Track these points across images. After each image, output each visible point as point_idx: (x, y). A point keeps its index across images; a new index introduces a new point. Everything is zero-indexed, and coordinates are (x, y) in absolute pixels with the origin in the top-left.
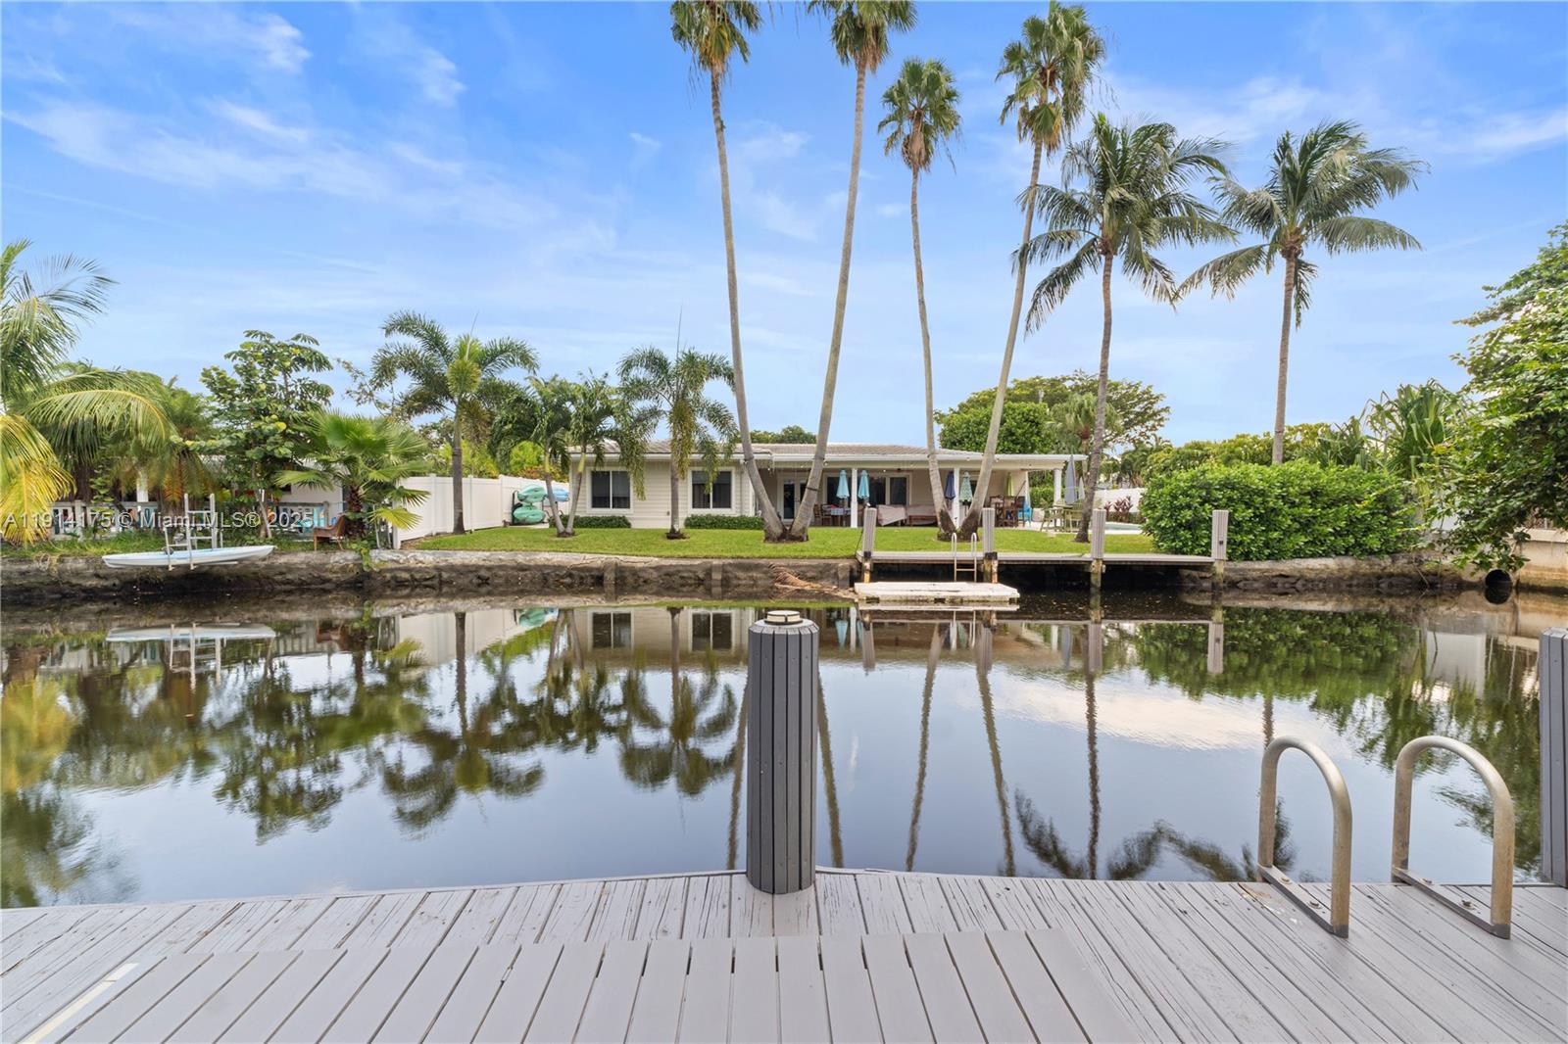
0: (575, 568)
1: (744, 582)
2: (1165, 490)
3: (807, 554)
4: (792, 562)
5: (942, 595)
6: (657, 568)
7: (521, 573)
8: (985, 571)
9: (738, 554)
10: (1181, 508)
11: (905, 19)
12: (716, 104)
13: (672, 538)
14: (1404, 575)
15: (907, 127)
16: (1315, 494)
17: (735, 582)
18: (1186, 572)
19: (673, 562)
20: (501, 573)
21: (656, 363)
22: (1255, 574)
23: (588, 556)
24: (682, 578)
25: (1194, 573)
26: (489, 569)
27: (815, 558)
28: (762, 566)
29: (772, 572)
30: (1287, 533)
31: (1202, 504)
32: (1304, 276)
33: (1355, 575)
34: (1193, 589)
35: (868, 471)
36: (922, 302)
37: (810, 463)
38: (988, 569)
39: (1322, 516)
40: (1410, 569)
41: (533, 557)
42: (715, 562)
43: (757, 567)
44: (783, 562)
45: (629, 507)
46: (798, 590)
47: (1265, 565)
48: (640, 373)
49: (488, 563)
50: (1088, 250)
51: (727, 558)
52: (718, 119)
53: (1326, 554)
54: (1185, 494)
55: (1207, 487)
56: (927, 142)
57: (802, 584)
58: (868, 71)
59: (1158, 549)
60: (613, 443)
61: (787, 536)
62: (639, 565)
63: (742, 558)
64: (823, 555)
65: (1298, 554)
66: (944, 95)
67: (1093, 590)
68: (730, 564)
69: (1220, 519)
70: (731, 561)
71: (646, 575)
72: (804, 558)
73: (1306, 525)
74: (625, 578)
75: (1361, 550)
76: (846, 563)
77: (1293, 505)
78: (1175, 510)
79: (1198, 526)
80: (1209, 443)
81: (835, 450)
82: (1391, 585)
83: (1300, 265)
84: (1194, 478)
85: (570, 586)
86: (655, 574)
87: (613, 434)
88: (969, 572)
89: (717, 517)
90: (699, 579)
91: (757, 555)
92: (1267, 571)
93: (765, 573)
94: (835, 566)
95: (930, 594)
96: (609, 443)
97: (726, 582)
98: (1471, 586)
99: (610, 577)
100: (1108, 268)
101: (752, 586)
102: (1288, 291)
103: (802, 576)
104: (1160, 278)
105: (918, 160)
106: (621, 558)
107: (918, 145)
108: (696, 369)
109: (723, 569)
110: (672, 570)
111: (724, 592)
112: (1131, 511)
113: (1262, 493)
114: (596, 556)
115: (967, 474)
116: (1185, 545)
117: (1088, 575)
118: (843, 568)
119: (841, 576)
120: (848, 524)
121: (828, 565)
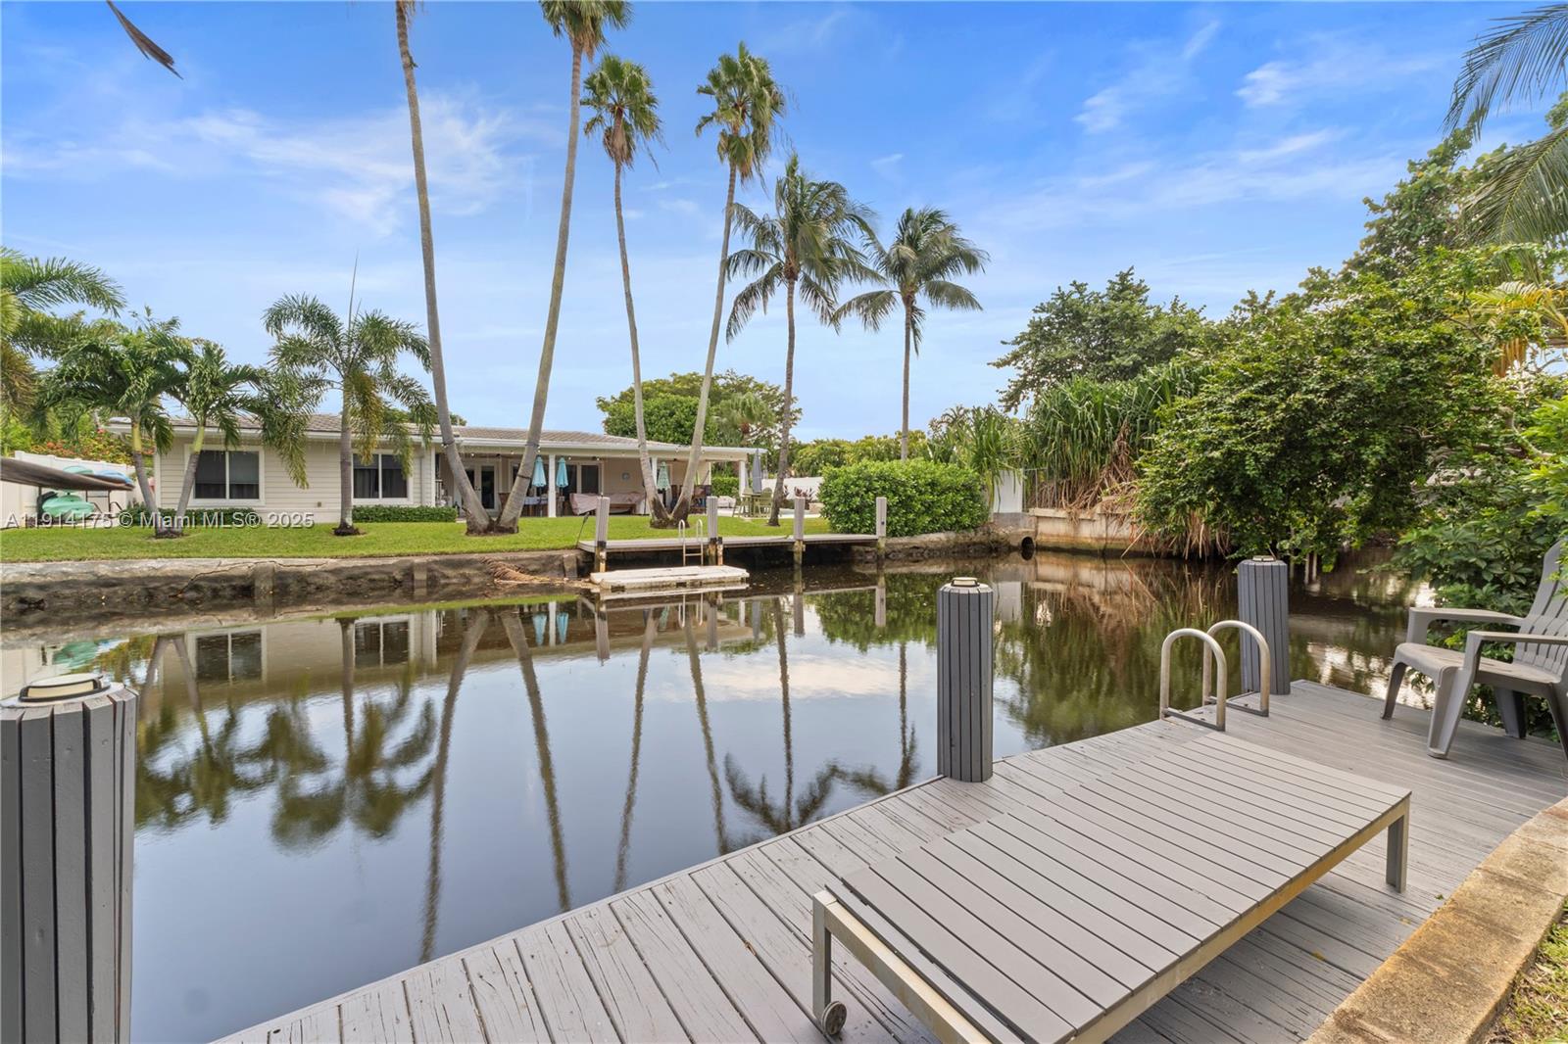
0: (205, 578)
1: (454, 581)
2: (839, 481)
3: (525, 546)
4: (510, 556)
5: (684, 579)
6: (335, 572)
7: (105, 590)
8: (711, 555)
9: (442, 550)
10: (853, 496)
11: (619, 18)
12: (403, 35)
13: (344, 534)
14: (981, 543)
15: (609, 120)
16: (933, 484)
17: (443, 581)
18: (855, 548)
19: (360, 563)
20: (67, 592)
21: (319, 319)
22: (899, 547)
23: (224, 561)
24: (374, 580)
25: (861, 548)
26: (41, 587)
27: (533, 550)
28: (476, 561)
29: (488, 568)
30: (918, 514)
31: (866, 492)
32: (916, 317)
33: (956, 544)
34: (861, 561)
35: (566, 458)
36: (628, 295)
37: (523, 449)
38: (713, 553)
39: (938, 501)
40: (984, 539)
41: (127, 567)
42: (417, 560)
43: (469, 563)
44: (499, 556)
45: (257, 497)
46: (519, 585)
47: (905, 540)
48: (293, 329)
49: (38, 580)
50: (776, 271)
51: (427, 554)
52: (405, 53)
53: (940, 530)
54: (854, 483)
55: (869, 478)
56: (628, 139)
57: (525, 578)
58: (584, 56)
59: (834, 529)
60: (250, 415)
61: (495, 528)
62: (309, 569)
63: (447, 554)
64: (542, 546)
65: (925, 530)
66: (645, 98)
67: (796, 567)
68: (436, 562)
69: (881, 504)
70: (437, 558)
71: (319, 581)
72: (521, 550)
73: (929, 508)
74: (287, 586)
75: (958, 526)
76: (573, 554)
77: (921, 493)
78: (848, 497)
79: (866, 510)
80: (843, 442)
81: (553, 436)
82: (975, 551)
83: (914, 309)
84: (859, 472)
85: (193, 603)
86: (332, 579)
87: (248, 404)
88: (695, 557)
89: (390, 508)
90: (396, 580)
91: (465, 550)
92: (906, 544)
93: (480, 569)
94: (558, 558)
95: (672, 579)
96: (243, 416)
97: (432, 582)
98: (1015, 549)
99: (264, 585)
100: (791, 291)
101: (464, 585)
102: (908, 330)
103: (523, 570)
104: (825, 303)
105: (620, 153)
106: (280, 561)
107: (620, 141)
108: (379, 336)
109: (428, 568)
110: (356, 572)
111: (429, 594)
112: (788, 498)
113: (903, 484)
114: (241, 560)
115: (664, 464)
116: (855, 526)
117: (791, 554)
118: (569, 559)
119: (567, 568)
120: (546, 514)
121: (551, 557)
